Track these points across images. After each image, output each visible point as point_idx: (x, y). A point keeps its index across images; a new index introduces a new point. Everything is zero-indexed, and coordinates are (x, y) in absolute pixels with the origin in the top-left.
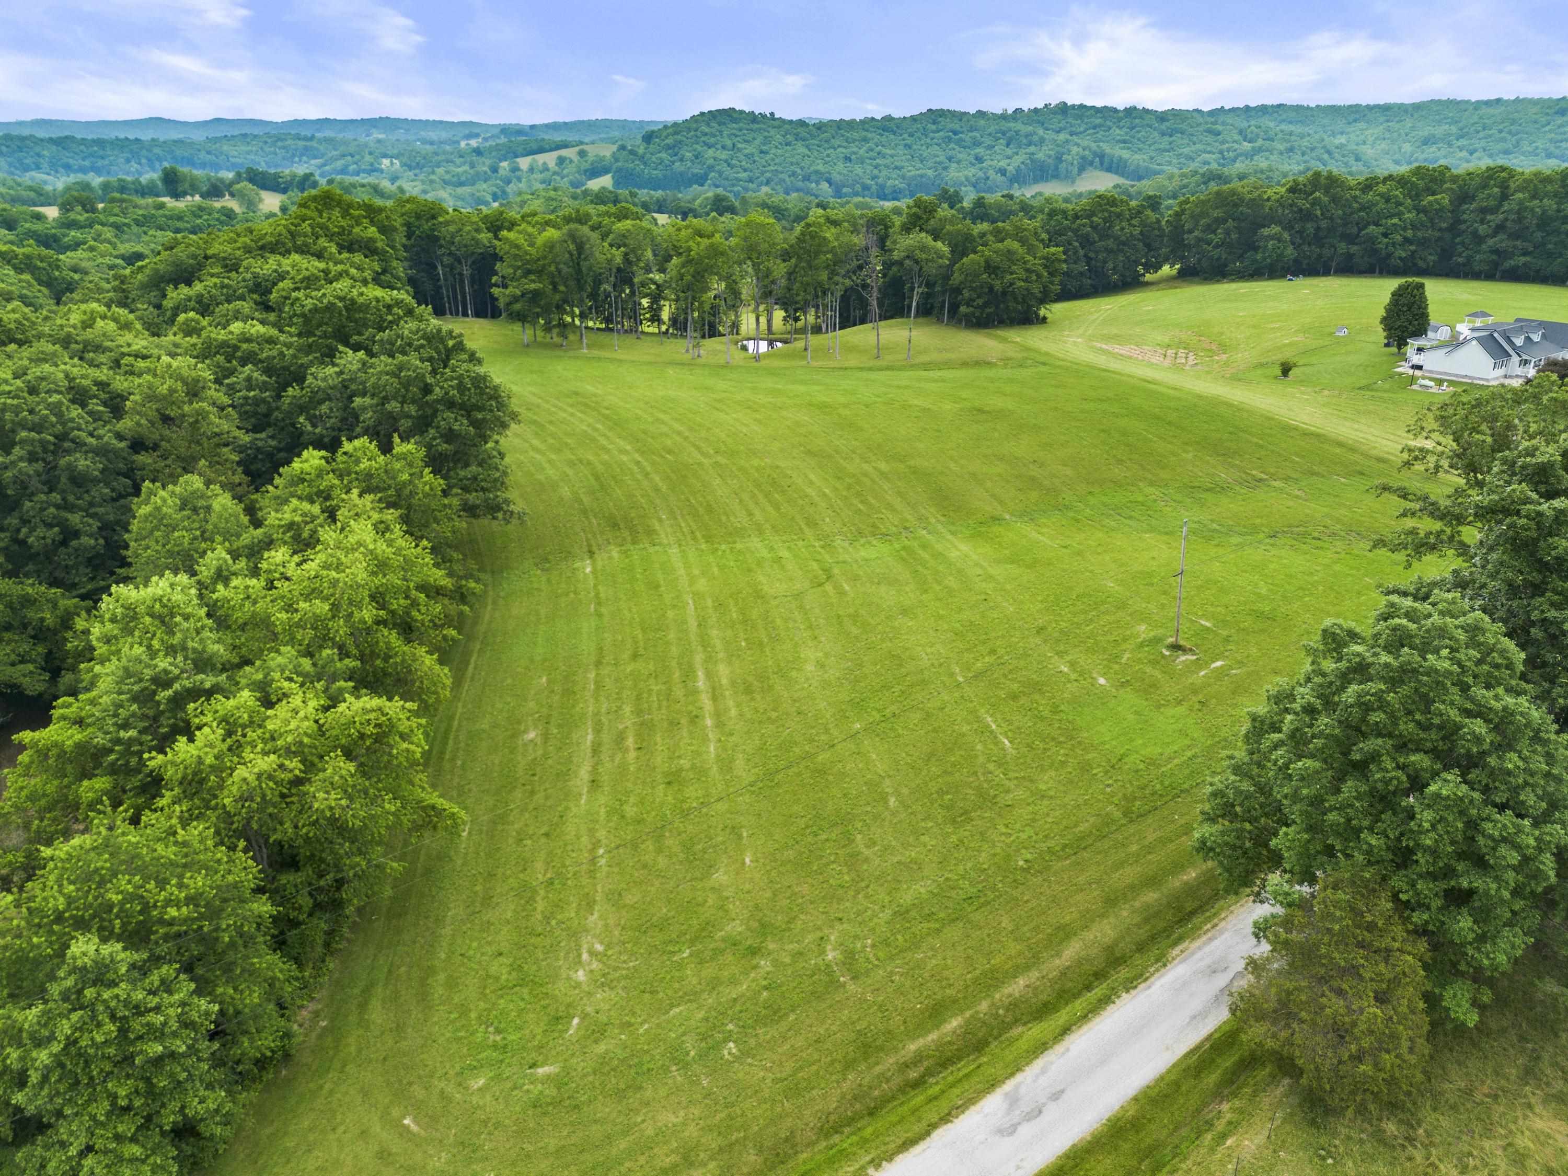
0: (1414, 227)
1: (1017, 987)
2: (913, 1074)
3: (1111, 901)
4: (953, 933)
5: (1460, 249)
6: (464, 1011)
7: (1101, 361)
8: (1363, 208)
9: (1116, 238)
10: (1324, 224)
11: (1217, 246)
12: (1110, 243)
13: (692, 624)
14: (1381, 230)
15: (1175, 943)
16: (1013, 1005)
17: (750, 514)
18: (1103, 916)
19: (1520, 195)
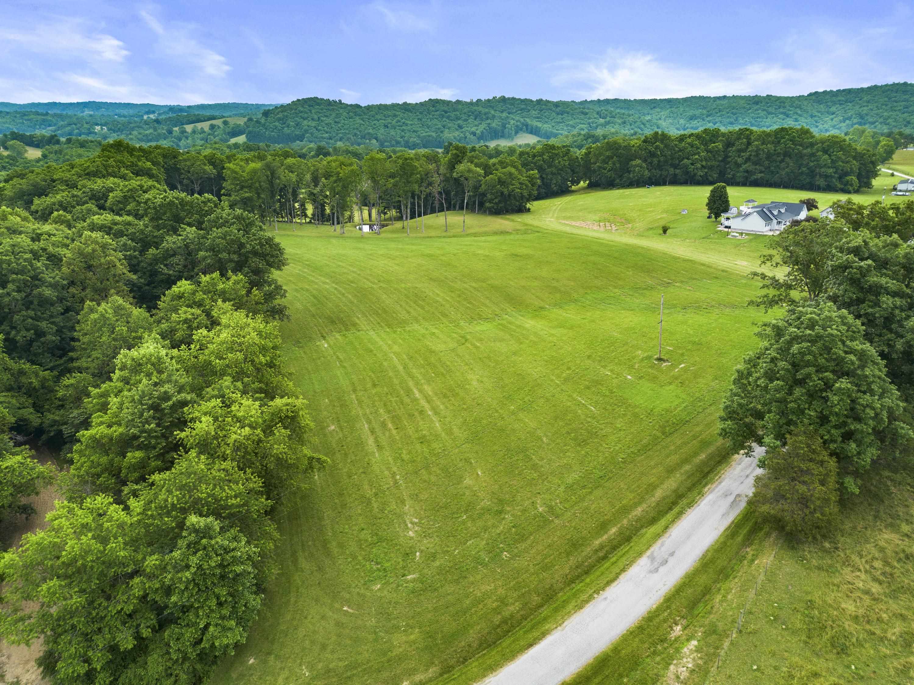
0: (706, 160)
1: (638, 511)
2: (601, 554)
3: (670, 471)
4: (598, 492)
5: (729, 170)
6: (354, 558)
7: (568, 229)
8: (680, 150)
9: (556, 167)
10: (662, 159)
11: (609, 171)
12: (554, 170)
13: (400, 368)
14: (690, 161)
15: (705, 486)
16: (638, 520)
17: (409, 312)
18: (668, 478)
19: (756, 143)
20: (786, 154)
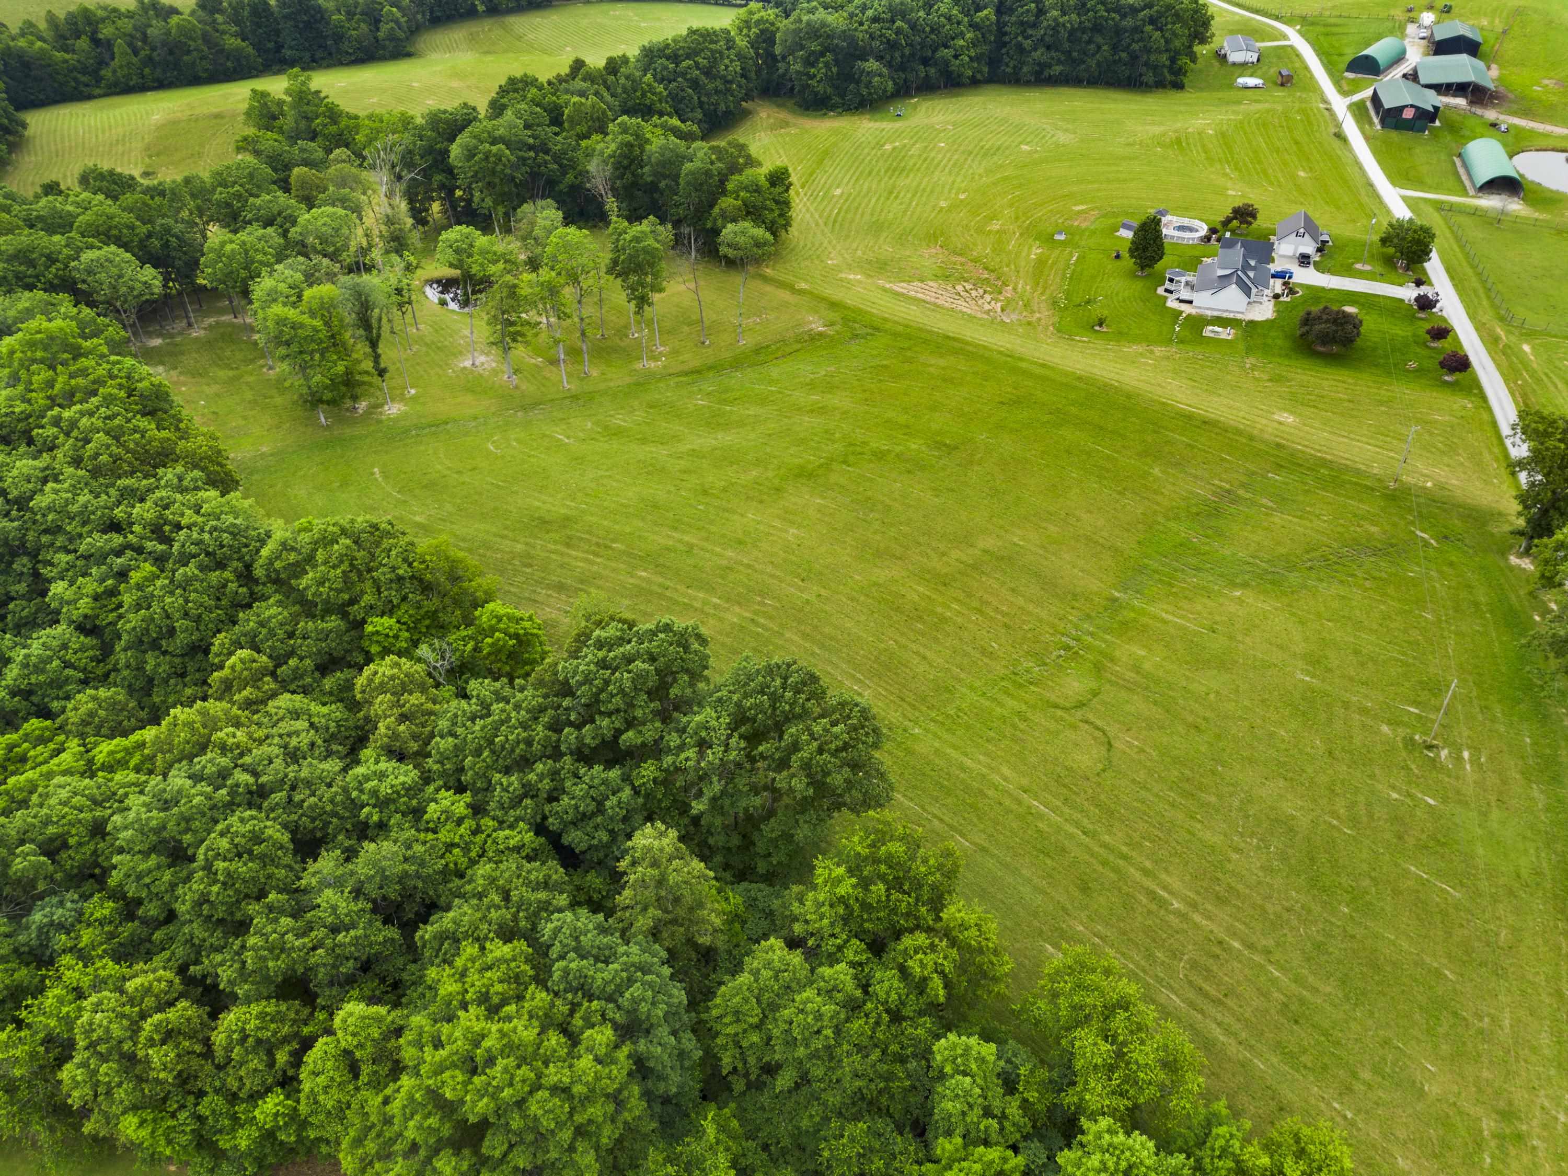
0: (974, 46)
5: (1006, 59)
8: (933, 30)
9: (723, 78)
11: (820, 81)
14: (951, 51)
19: (1055, 13)
20: (1097, 28)
